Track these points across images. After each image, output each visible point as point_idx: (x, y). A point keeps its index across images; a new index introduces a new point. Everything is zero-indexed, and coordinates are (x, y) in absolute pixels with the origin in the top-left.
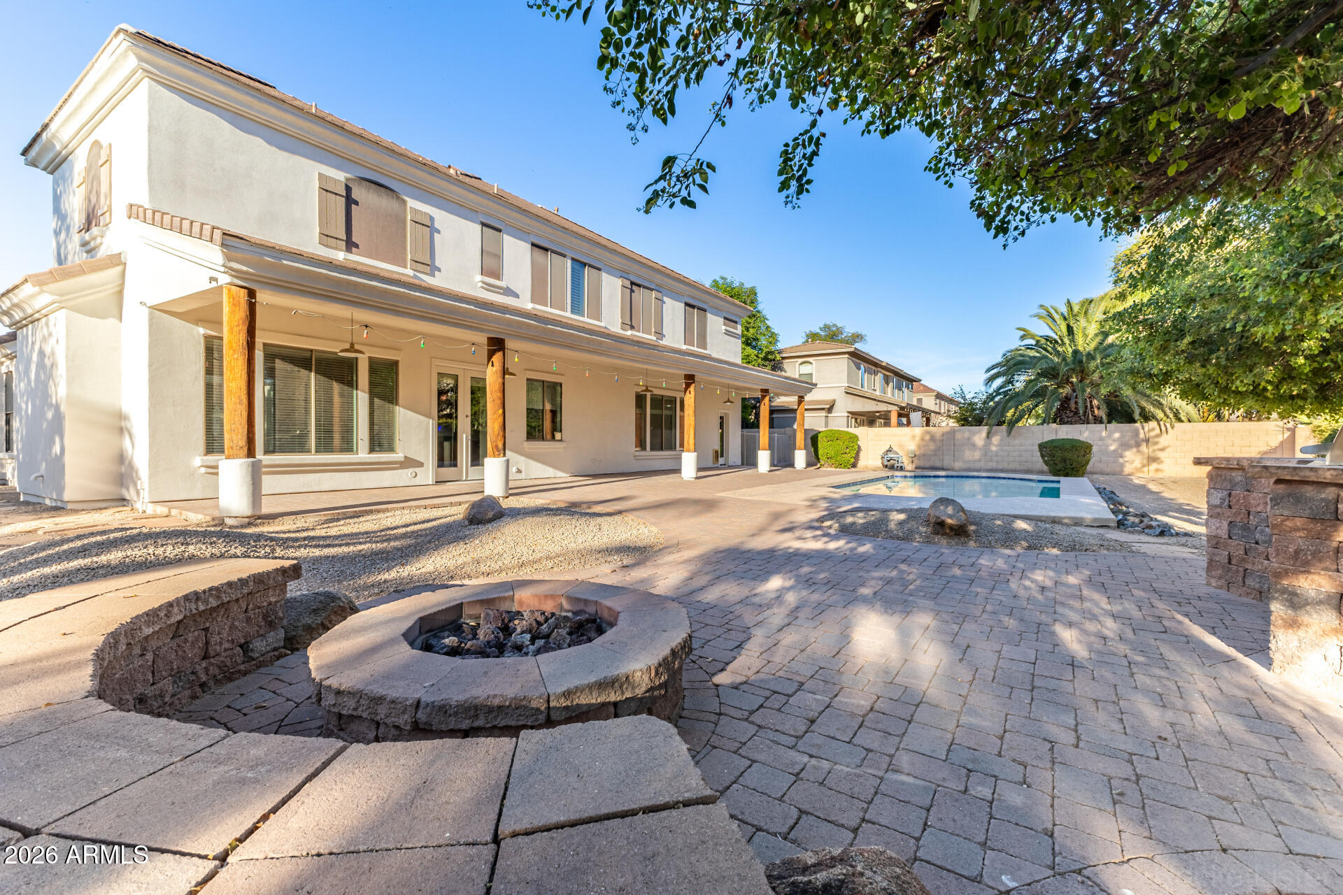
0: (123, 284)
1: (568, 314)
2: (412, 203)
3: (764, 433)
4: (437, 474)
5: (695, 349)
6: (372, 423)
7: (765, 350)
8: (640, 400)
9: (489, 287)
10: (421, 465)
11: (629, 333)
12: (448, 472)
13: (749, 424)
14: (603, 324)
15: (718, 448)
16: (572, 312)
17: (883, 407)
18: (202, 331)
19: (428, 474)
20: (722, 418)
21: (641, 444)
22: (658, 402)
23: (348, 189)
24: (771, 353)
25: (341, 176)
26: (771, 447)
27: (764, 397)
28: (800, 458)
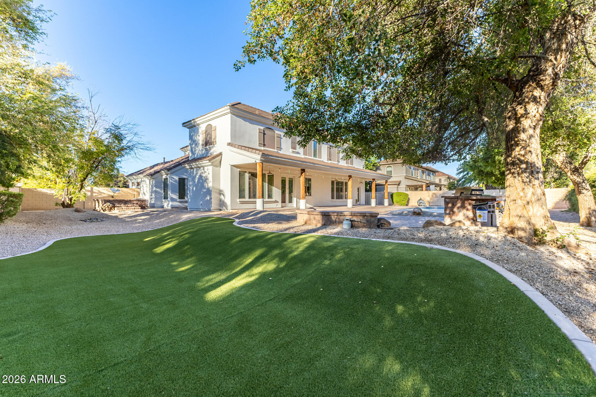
0: (221, 160)
1: (313, 158)
2: (277, 132)
3: (373, 193)
4: (282, 205)
5: (349, 165)
6: (268, 191)
7: (373, 162)
8: (333, 182)
9: (293, 152)
10: (278, 202)
11: (329, 162)
12: (284, 204)
13: (368, 190)
14: (322, 160)
15: (357, 199)
16: (314, 157)
17: (420, 183)
18: (239, 170)
19: (280, 205)
20: (358, 188)
21: (333, 198)
22: (338, 183)
23: (264, 131)
24: (375, 163)
25: (262, 128)
26: (376, 198)
27: (373, 181)
28: (386, 202)
